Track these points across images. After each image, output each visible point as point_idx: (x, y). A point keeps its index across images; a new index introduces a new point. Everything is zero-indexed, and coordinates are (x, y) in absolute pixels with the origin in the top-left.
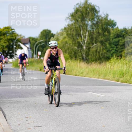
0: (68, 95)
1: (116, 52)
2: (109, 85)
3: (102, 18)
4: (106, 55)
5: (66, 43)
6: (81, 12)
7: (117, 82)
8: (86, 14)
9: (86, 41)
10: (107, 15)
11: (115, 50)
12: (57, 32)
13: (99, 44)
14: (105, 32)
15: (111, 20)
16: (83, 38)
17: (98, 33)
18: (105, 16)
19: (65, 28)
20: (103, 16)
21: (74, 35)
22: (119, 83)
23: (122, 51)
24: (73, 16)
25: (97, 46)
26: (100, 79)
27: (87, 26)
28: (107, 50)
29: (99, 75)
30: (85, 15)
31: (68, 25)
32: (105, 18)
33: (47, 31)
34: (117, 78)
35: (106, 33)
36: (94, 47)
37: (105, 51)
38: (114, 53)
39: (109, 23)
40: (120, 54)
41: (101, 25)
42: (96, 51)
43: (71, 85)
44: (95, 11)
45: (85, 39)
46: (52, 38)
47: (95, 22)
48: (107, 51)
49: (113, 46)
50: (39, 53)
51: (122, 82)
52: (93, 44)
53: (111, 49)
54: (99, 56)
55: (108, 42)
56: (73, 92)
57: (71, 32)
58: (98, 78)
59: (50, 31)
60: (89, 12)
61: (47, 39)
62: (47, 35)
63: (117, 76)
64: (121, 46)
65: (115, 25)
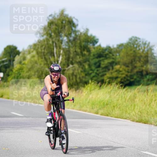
0: (35, 130)
1: (97, 75)
2: (85, 119)
3: (81, 33)
4: (84, 79)
5: (36, 63)
6: (56, 25)
7: (96, 114)
8: (62, 28)
9: (60, 62)
10: (87, 30)
11: (96, 73)
12: (23, 49)
13: (76, 66)
14: (84, 50)
15: (91, 35)
16: (56, 57)
17: (76, 51)
18: (85, 31)
19: (35, 45)
20: (82, 31)
21: (45, 54)
22: (99, 116)
25: (73, 68)
26: (75, 110)
27: (62, 43)
28: (86, 73)
29: (74, 106)
30: (60, 30)
31: (39, 42)
32: (84, 34)
33: (12, 47)
34: (96, 109)
35: (85, 52)
36: (69, 69)
37: (83, 74)
38: (94, 77)
39: (89, 40)
40: (102, 78)
41: (79, 42)
42: (73, 74)
43: (39, 117)
44: (72, 24)
45: (58, 59)
46: (17, 56)
47: (71, 38)
48: (86, 75)
49: (93, 68)
51: (101, 115)
52: (68, 66)
53: (91, 72)
54: (76, 81)
55: (88, 63)
56: (40, 126)
57: (42, 50)
58: (73, 109)
59: (15, 48)
60: (65, 26)
61: (12, 57)
62: (11, 52)
63: (97, 107)
64: (103, 68)
65: (97, 42)
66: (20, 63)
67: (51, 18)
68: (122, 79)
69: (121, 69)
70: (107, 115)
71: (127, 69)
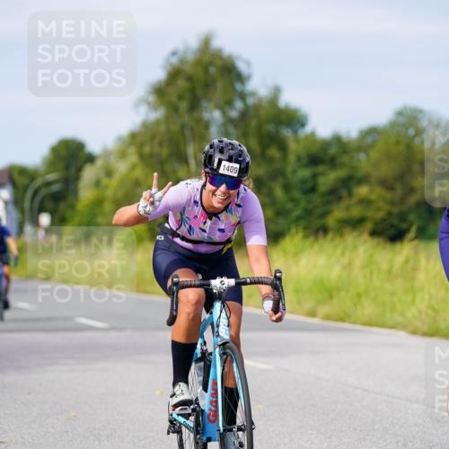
3: (260, 100)
5: (137, 183)
6: (190, 79)
7: (310, 317)
8: (206, 86)
10: (277, 91)
11: (305, 209)
16: (193, 167)
19: (133, 136)
20: (263, 92)
23: (325, 214)
24: (160, 92)
28: (278, 208)
31: (145, 125)
34: (308, 305)
35: (273, 152)
38: (299, 218)
40: (322, 222)
41: (255, 122)
44: (234, 75)
46: (88, 166)
47: (234, 114)
48: (278, 214)
49: (297, 194)
50: (45, 219)
51: (326, 318)
53: (290, 205)
55: (281, 180)
57: (152, 147)
60: (214, 81)
61: (73, 171)
64: (323, 195)
65: (303, 125)
66: (97, 184)
67: (174, 60)
68: (376, 224)
69: (373, 197)
70: (342, 320)
71: (388, 195)
